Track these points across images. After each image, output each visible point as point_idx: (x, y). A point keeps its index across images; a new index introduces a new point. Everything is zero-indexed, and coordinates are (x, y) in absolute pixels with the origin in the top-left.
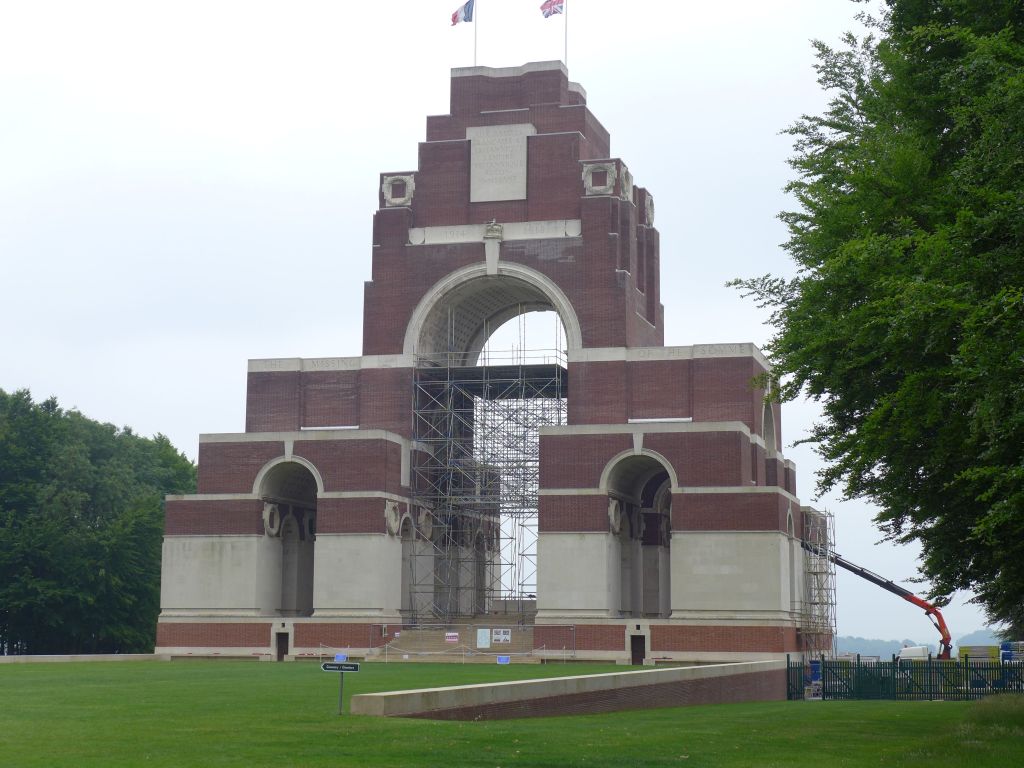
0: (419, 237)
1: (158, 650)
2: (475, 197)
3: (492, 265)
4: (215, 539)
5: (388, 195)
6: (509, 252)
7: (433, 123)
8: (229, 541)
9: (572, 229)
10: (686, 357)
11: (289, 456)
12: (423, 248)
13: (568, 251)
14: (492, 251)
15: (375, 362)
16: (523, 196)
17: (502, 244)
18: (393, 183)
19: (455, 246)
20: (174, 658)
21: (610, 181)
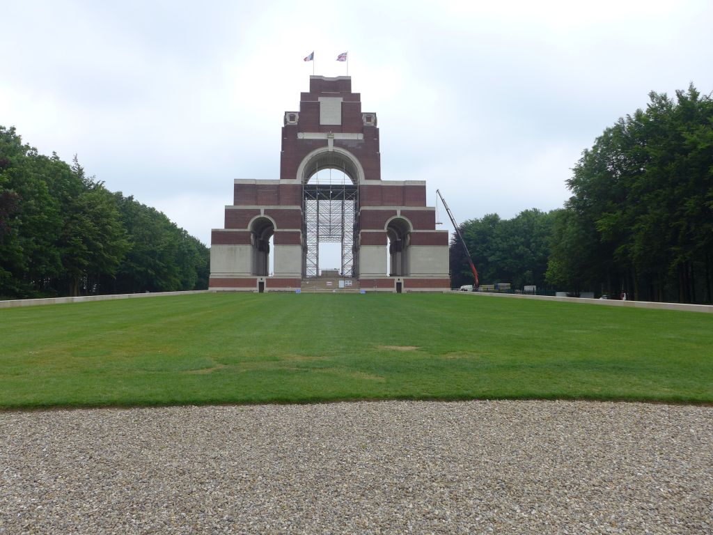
0: (301, 136)
1: (210, 289)
2: (322, 123)
3: (331, 148)
4: (232, 246)
5: (288, 120)
6: (337, 143)
7: (303, 95)
8: (238, 247)
9: (360, 137)
10: (402, 185)
11: (262, 215)
12: (303, 140)
13: (359, 144)
14: (331, 143)
15: (285, 182)
16: (340, 124)
17: (334, 140)
18: (289, 116)
19: (316, 140)
20: (217, 291)
21: (373, 121)
